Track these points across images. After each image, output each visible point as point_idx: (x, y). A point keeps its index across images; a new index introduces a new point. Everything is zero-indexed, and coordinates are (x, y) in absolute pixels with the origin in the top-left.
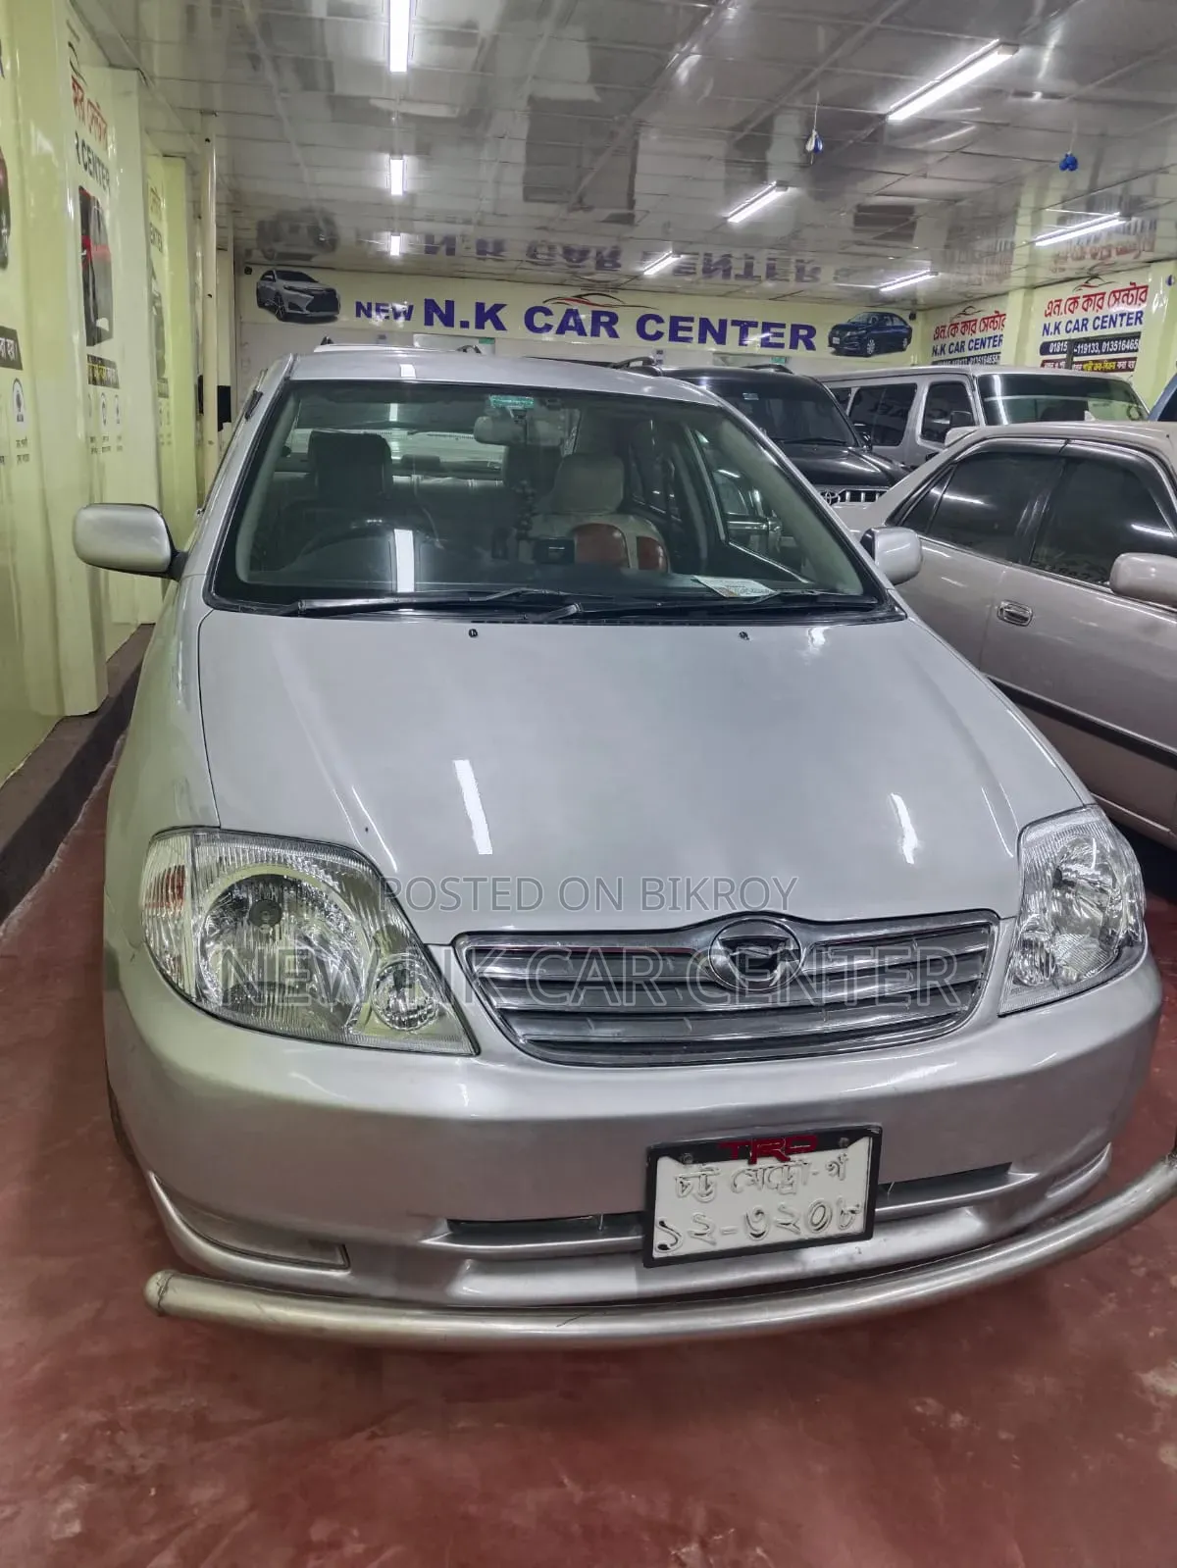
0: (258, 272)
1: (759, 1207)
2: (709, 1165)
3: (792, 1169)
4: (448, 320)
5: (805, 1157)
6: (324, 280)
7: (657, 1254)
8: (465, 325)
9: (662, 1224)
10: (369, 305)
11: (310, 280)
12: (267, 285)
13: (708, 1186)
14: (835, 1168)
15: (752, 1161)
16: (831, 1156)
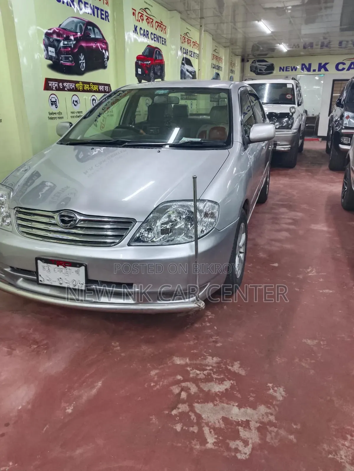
0: (251, 61)
1: (61, 277)
2: (49, 264)
3: (67, 270)
4: (309, 70)
5: (70, 268)
6: (270, 61)
7: (40, 282)
8: (314, 71)
9: (40, 275)
10: (284, 67)
11: (266, 61)
12: (253, 64)
13: (49, 269)
14: (77, 272)
15: (58, 266)
16: (76, 269)
